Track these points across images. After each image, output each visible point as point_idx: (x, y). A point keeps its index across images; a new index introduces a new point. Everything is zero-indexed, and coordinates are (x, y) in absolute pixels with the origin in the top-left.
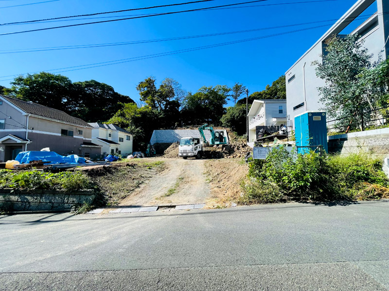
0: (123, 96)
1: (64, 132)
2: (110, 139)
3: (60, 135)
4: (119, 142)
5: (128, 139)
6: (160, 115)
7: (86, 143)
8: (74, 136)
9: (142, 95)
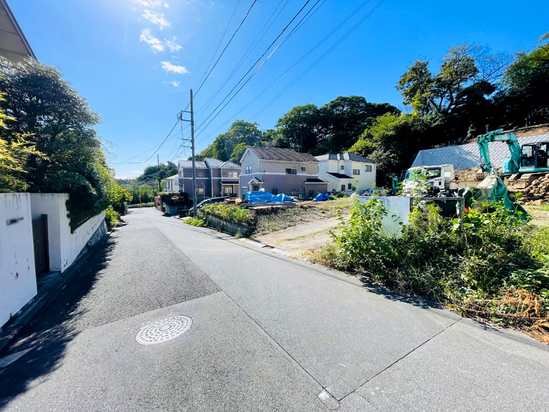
0: (379, 106)
1: (289, 171)
2: (342, 172)
3: (285, 174)
4: (353, 176)
5: (369, 169)
6: (435, 122)
7: (309, 180)
8: (298, 174)
9: (406, 95)
